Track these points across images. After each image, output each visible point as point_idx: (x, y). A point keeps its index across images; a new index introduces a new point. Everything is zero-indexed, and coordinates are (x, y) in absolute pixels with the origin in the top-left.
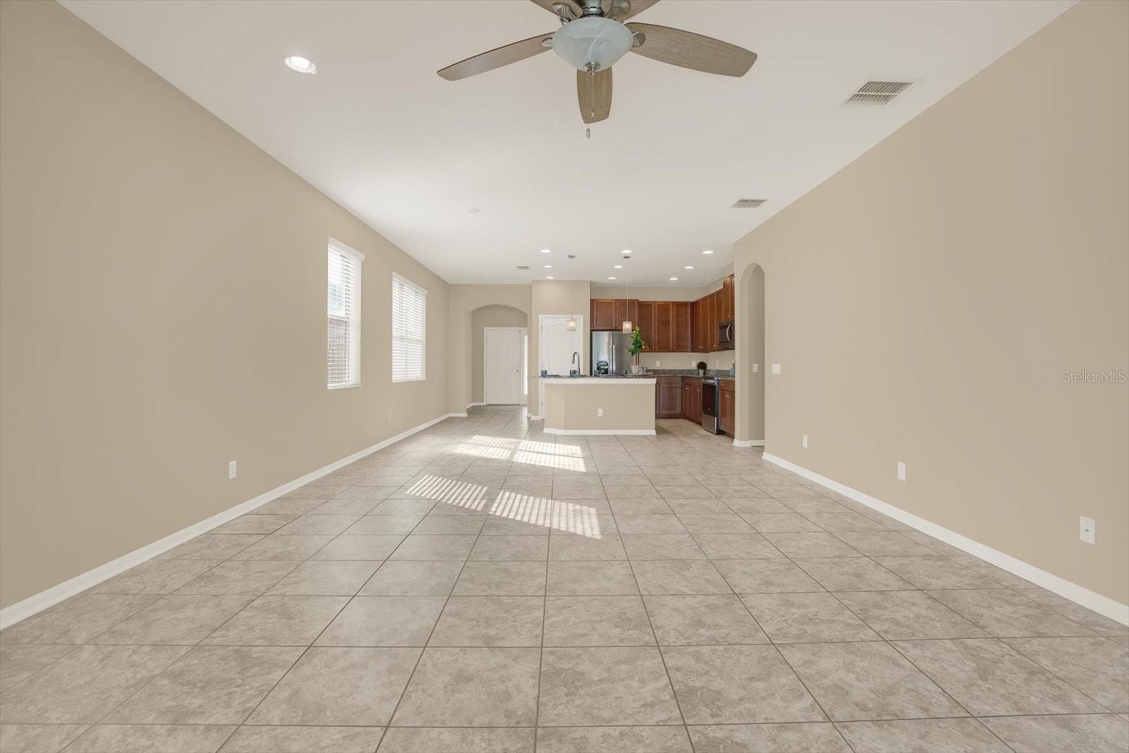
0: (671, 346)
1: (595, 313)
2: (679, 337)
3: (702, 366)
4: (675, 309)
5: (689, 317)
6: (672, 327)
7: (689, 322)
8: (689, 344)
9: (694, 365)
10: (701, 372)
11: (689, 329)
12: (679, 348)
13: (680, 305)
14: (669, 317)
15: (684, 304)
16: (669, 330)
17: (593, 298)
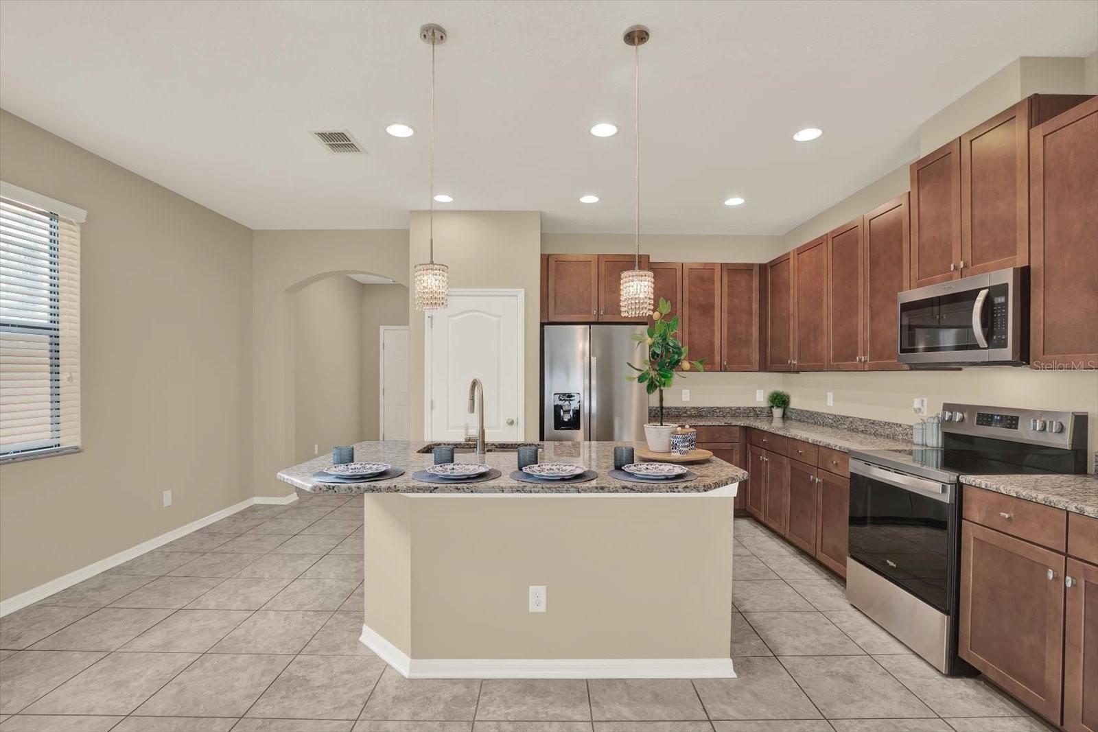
0: (717, 358)
1: (551, 286)
2: (736, 341)
3: (780, 400)
4: (725, 280)
5: (755, 296)
6: (720, 317)
7: (755, 306)
8: (755, 356)
9: (760, 399)
10: (777, 412)
11: (756, 320)
12: (734, 363)
13: (736, 271)
14: (713, 295)
15: (747, 269)
16: (713, 323)
17: (547, 252)
